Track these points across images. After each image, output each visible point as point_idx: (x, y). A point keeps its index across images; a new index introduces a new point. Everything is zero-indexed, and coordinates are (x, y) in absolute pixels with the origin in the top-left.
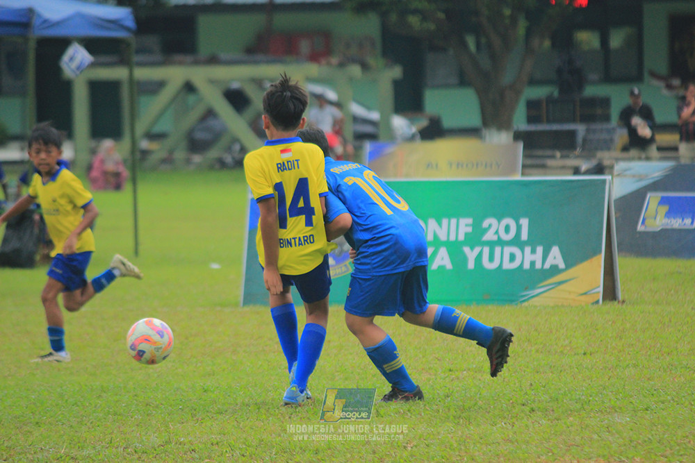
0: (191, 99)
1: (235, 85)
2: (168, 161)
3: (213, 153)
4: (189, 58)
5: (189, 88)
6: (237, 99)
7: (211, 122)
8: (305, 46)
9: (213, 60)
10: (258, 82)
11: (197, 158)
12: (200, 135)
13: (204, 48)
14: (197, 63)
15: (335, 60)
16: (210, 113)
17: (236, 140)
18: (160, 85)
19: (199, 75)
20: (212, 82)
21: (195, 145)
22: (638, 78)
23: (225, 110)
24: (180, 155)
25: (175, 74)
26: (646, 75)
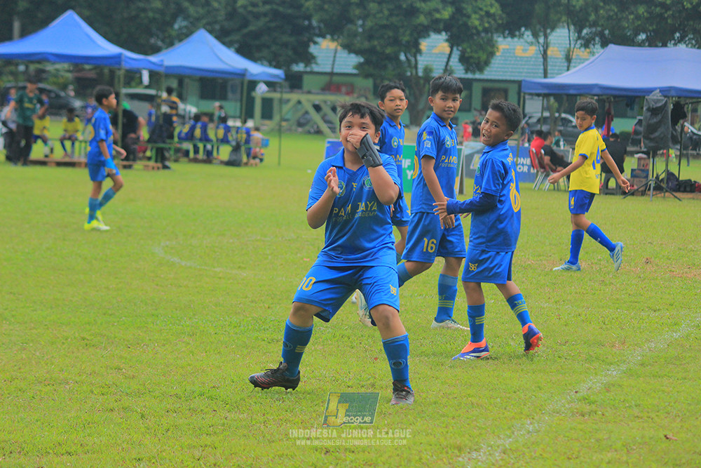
0: (300, 107)
1: (317, 103)
2: (290, 130)
3: (307, 128)
4: (299, 91)
5: (299, 102)
6: (317, 108)
7: (307, 116)
8: (344, 89)
9: (309, 92)
10: (325, 102)
11: (300, 129)
12: (302, 121)
13: (306, 87)
14: (303, 93)
15: (355, 95)
16: (307, 113)
17: (316, 123)
18: (288, 101)
19: (304, 98)
20: (309, 101)
21: (300, 124)
22: (469, 110)
23: (312, 111)
24: (294, 127)
25: (294, 97)
26: (472, 109)
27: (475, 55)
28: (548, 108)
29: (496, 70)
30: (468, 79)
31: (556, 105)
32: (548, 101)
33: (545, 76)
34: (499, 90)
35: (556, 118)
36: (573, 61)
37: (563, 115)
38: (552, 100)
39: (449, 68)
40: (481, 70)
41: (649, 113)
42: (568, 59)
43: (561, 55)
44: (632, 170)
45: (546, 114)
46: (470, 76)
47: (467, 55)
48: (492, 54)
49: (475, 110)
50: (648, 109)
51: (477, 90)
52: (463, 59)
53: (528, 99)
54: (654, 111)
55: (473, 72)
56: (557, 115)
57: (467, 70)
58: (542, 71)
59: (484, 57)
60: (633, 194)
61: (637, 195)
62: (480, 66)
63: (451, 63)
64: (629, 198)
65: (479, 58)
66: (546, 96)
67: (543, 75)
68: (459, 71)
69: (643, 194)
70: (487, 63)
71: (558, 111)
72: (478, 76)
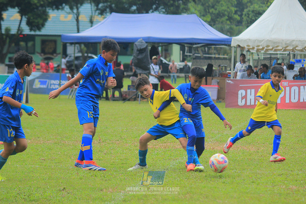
26: (36, 53)
27: (36, 21)
28: (81, 51)
29: (49, 29)
30: (32, 35)
31: (85, 49)
32: (80, 46)
33: (78, 32)
34: (51, 41)
35: (86, 57)
36: (94, 23)
37: (90, 55)
38: (83, 46)
39: (20, 28)
40: (39, 29)
41: (138, 52)
42: (91, 22)
43: (88, 20)
44: (129, 86)
45: (80, 54)
46: (33, 33)
47: (31, 21)
48: (46, 20)
49: (38, 53)
50: (138, 50)
51: (38, 41)
52: (29, 23)
53: (69, 46)
54: (141, 51)
55: (35, 31)
56: (86, 55)
57: (31, 30)
58: (76, 29)
59: (41, 21)
60: (129, 100)
61: (132, 101)
62: (39, 27)
63: (22, 26)
64: (127, 102)
65: (38, 22)
66: (79, 43)
67: (76, 31)
68: (26, 30)
69: (135, 99)
70: (43, 25)
71: (87, 53)
72: (38, 33)
